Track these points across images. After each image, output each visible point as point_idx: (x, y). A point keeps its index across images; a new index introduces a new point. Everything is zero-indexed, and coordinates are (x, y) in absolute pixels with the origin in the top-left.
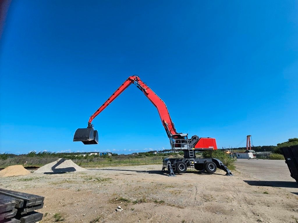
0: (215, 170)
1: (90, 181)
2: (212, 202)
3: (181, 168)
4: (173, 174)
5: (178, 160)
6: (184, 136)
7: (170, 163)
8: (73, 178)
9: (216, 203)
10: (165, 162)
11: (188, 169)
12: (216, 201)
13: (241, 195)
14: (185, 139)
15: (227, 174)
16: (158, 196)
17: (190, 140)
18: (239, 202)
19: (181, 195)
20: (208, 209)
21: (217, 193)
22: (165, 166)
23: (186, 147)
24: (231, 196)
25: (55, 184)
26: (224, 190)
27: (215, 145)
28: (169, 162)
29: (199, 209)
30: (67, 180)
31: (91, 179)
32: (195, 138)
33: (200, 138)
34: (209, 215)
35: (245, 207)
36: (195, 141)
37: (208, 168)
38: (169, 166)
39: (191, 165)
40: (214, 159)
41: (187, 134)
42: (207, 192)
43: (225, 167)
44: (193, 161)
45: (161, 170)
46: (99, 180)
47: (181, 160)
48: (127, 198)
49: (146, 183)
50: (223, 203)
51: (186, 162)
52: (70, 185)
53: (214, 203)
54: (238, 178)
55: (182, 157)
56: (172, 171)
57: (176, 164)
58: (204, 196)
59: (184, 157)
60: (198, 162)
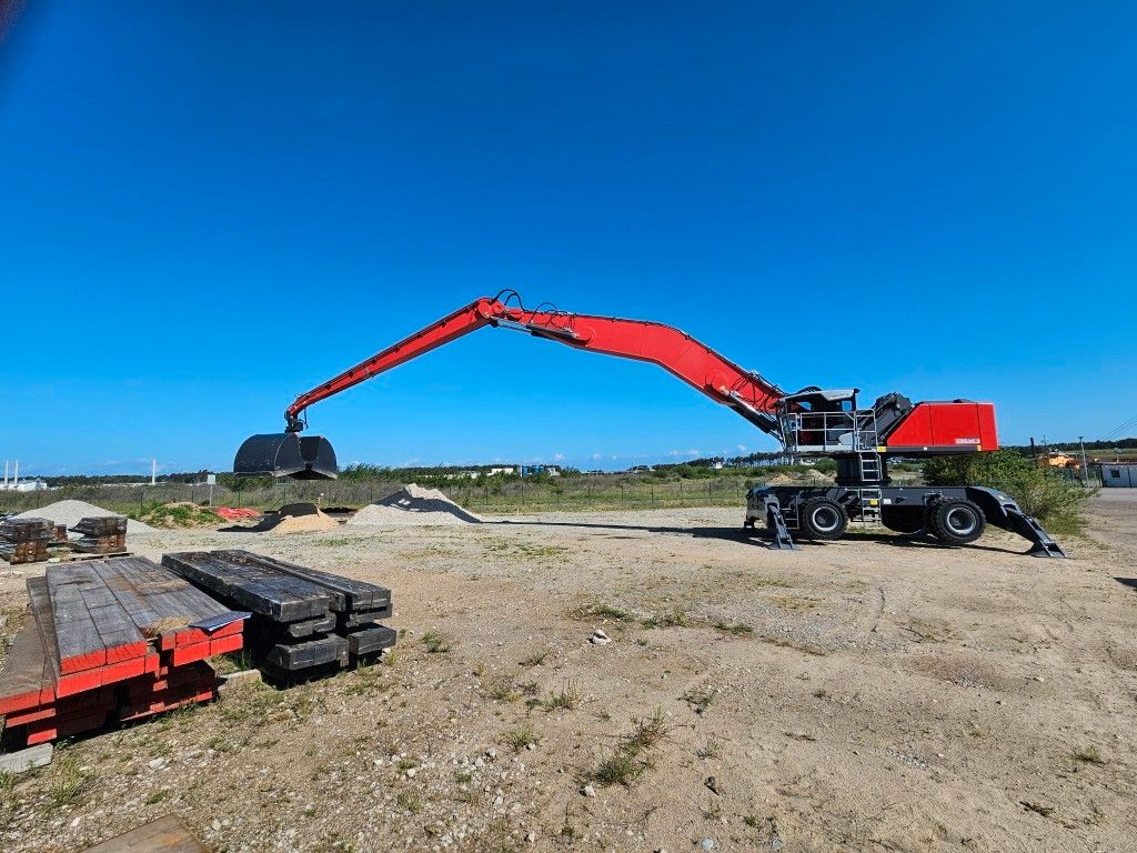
0: (976, 534)
1: (503, 552)
2: (945, 647)
3: (822, 521)
4: (789, 543)
5: (808, 492)
6: (840, 401)
7: (775, 505)
8: (453, 543)
9: (962, 649)
10: (755, 498)
11: (853, 525)
12: (963, 642)
13: (1086, 633)
14: (846, 409)
15: (1037, 550)
16: (727, 612)
17: (870, 412)
18: (1074, 656)
19: (815, 613)
20: (922, 666)
21: (969, 618)
22: (755, 513)
23: (846, 444)
24: (1038, 631)
25: (408, 557)
26: (1007, 608)
27: (988, 433)
28: (772, 498)
29: (886, 663)
30: (437, 547)
31: (504, 547)
32: (891, 406)
33: (917, 405)
34: (924, 686)
35: (1097, 674)
36: (889, 417)
37: (945, 521)
38: (771, 514)
39: (867, 513)
40: (979, 488)
41: (856, 391)
42: (930, 611)
43: (1030, 520)
44: (875, 495)
45: (742, 526)
46: (528, 551)
47: (824, 493)
48: (621, 610)
49: (684, 568)
50: (995, 654)
51: (843, 499)
52: (449, 561)
53: (954, 651)
54: (1092, 567)
55: (829, 479)
56: (782, 531)
57: (801, 507)
58: (914, 622)
59: (837, 480)
60: (898, 500)
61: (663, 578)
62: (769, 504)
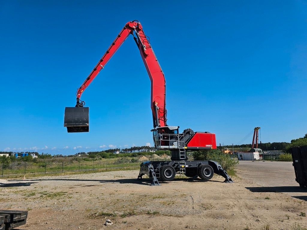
0: (211, 177)
2: (212, 210)
3: (168, 174)
4: (157, 183)
5: (163, 163)
6: (174, 130)
7: (152, 168)
9: (216, 210)
10: (144, 167)
11: (177, 175)
12: (216, 208)
13: (241, 202)
14: (176, 132)
15: (226, 181)
17: (182, 135)
18: (240, 208)
19: (175, 205)
20: (208, 216)
21: (215, 202)
22: (144, 172)
23: (175, 146)
24: (231, 203)
26: (223, 198)
27: (214, 144)
28: (151, 166)
29: (199, 216)
32: (188, 133)
33: (196, 133)
34: (211, 221)
35: (245, 212)
36: (188, 137)
37: (203, 173)
38: (151, 172)
39: (181, 170)
40: (212, 161)
41: (179, 127)
42: (205, 201)
43: (224, 171)
44: (184, 164)
47: (168, 164)
50: (224, 210)
51: (174, 165)
53: (214, 211)
54: (239, 185)
55: (169, 158)
56: (155, 179)
57: (161, 169)
58: (203, 204)
59: (171, 158)
60: (190, 166)
61: (118, 200)
62: (150, 168)
